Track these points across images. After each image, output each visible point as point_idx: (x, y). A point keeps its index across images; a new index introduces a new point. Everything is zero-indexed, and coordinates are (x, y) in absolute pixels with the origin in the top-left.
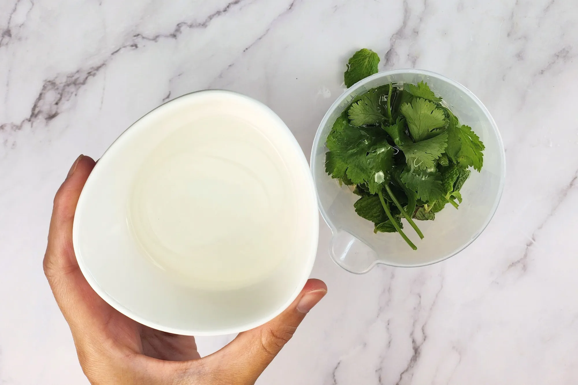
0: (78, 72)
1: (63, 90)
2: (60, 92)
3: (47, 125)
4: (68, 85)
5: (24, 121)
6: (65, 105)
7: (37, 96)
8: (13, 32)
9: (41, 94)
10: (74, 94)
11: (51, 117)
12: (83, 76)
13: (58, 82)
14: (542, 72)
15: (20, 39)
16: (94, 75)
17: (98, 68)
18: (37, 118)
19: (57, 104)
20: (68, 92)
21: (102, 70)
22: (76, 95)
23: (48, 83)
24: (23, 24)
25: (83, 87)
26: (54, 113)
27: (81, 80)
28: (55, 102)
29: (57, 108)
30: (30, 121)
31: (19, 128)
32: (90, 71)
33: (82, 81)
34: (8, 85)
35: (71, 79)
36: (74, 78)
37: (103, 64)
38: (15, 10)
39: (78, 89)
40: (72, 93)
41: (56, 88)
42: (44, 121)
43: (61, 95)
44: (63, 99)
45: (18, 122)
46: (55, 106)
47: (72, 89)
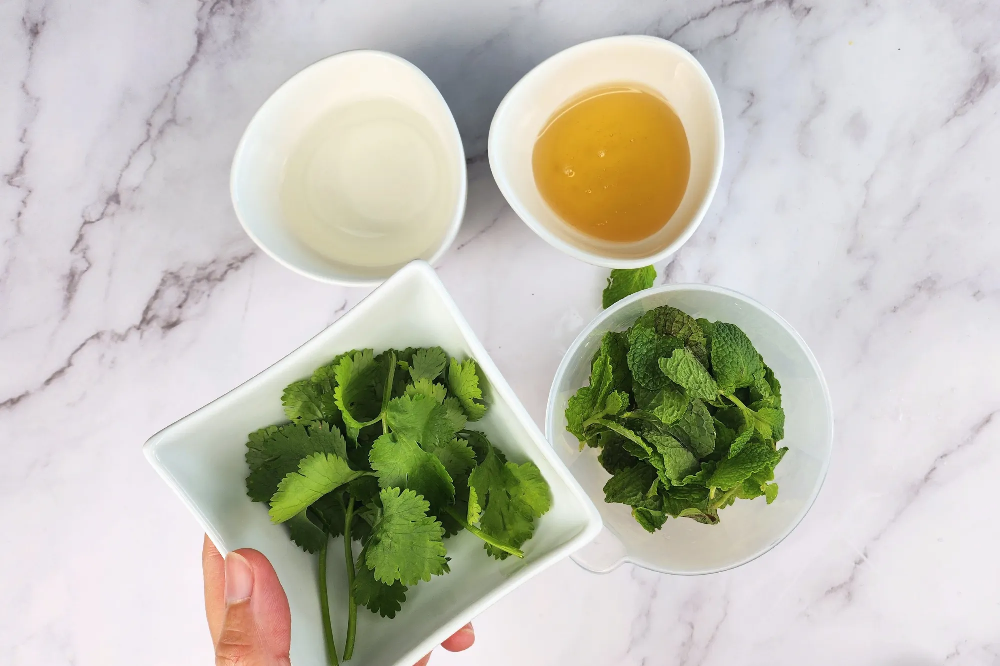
0: (214, 262)
1: (191, 287)
2: (186, 289)
3: (163, 337)
4: (199, 281)
5: (130, 329)
6: (191, 310)
7: (152, 292)
8: (123, 198)
9: (158, 292)
10: (205, 296)
11: (171, 325)
12: (220, 269)
13: (184, 274)
14: (895, 310)
15: (133, 208)
16: (238, 268)
17: (244, 259)
18: (150, 325)
19: (180, 307)
20: (198, 291)
21: (249, 262)
22: (209, 296)
23: (169, 276)
24: (138, 188)
25: (220, 286)
26: (174, 319)
27: (218, 275)
28: (177, 305)
29: (181, 314)
30: (139, 329)
31: (122, 338)
32: (230, 263)
33: (219, 277)
34: (110, 274)
35: (202, 272)
36: (208, 271)
37: (252, 254)
38: (128, 166)
39: (212, 288)
40: (204, 293)
41: (180, 283)
42: (160, 331)
43: (188, 294)
44: (190, 302)
45: (122, 330)
46: (178, 310)
47: (204, 286)
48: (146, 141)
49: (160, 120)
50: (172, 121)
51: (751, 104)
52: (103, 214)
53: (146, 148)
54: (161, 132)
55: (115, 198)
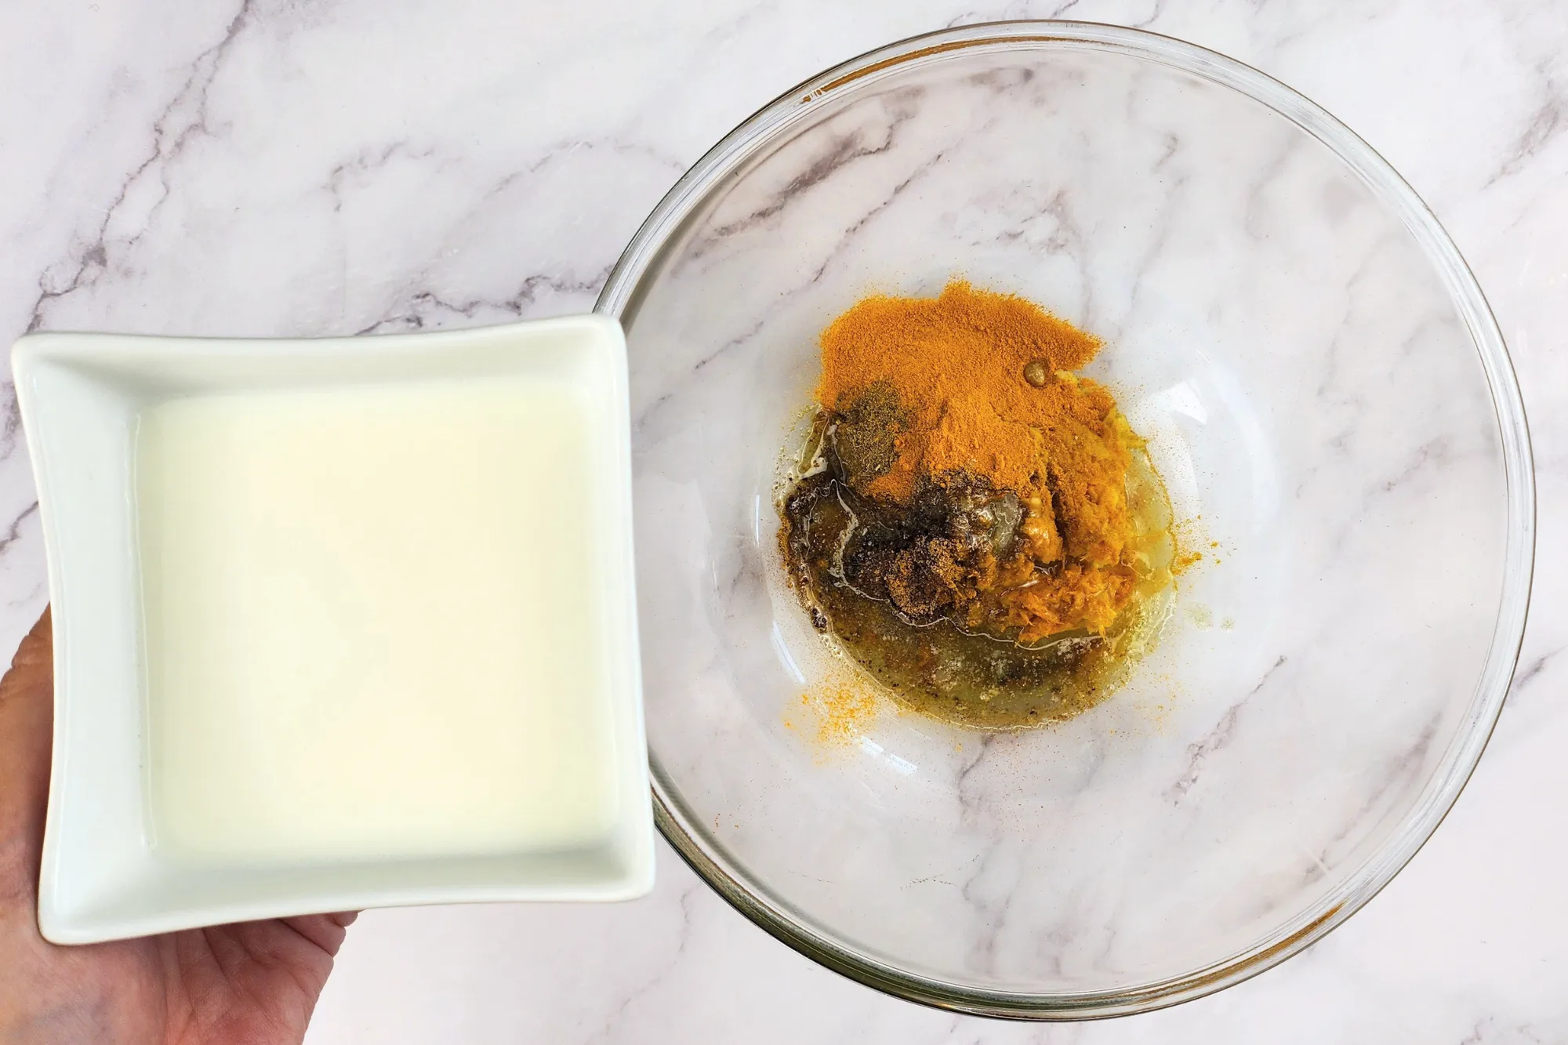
48: (153, 159)
49: (176, 124)
50: (198, 127)
51: (1172, 151)
52: (75, 281)
53: (153, 171)
54: (179, 145)
55: (97, 255)
